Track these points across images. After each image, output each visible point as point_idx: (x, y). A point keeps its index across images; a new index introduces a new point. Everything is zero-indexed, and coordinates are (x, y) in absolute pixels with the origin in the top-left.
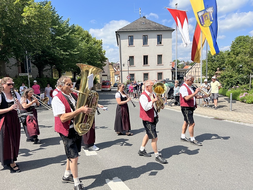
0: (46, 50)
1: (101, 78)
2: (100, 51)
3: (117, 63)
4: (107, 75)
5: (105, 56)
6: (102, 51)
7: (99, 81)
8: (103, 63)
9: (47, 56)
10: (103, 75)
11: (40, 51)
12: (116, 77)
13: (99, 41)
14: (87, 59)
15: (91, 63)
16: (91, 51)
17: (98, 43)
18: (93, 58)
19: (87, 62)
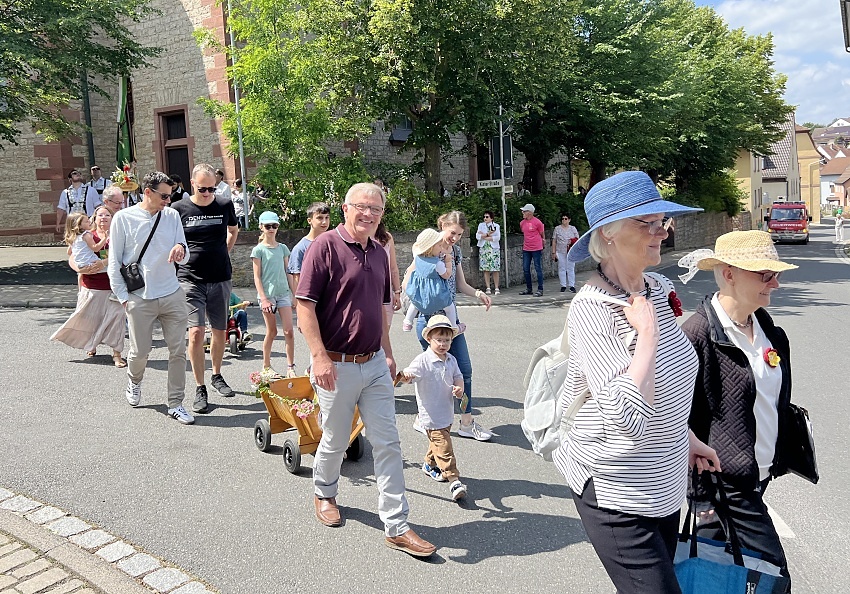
0: (557, 97)
1: (758, 193)
2: (759, 82)
3: (835, 125)
4: (783, 180)
5: (781, 97)
6: (773, 77)
7: (748, 204)
8: (772, 129)
9: (562, 118)
10: (765, 180)
11: (540, 100)
12: (825, 185)
13: (759, 39)
14: (706, 119)
15: (721, 133)
16: (725, 84)
17: (753, 50)
18: (732, 110)
19: (706, 131)
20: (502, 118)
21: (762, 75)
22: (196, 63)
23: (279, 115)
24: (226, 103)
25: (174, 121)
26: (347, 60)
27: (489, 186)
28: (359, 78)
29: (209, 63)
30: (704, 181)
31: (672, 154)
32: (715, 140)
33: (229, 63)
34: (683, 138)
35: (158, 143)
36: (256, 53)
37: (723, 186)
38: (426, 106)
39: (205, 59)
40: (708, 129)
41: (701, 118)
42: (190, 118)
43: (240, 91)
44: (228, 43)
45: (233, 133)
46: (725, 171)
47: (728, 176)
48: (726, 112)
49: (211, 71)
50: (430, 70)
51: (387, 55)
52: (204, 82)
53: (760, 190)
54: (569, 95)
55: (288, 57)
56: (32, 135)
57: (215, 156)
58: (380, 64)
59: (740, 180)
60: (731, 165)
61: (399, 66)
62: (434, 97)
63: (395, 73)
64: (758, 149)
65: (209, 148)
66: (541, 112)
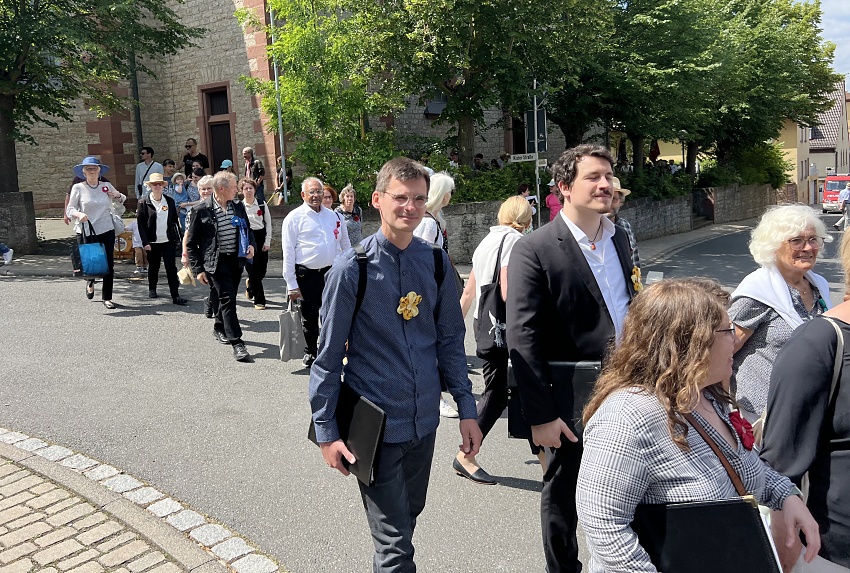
0: (593, 70)
1: (804, 165)
2: (806, 50)
4: (832, 150)
5: (830, 66)
6: (820, 47)
7: (794, 176)
8: (820, 98)
9: (598, 90)
10: (812, 151)
11: (575, 72)
13: (806, 5)
14: (749, 89)
15: (764, 104)
16: (768, 53)
17: (801, 17)
18: (777, 80)
19: (747, 102)
20: (536, 92)
21: (810, 44)
22: (237, 41)
23: (316, 91)
24: (266, 81)
25: (216, 97)
26: (382, 36)
27: (523, 160)
28: (394, 54)
29: (250, 40)
30: (746, 153)
31: (712, 125)
32: (758, 111)
33: (269, 42)
34: (724, 109)
35: (202, 120)
36: (295, 32)
37: (767, 158)
38: (460, 80)
39: (246, 37)
40: (750, 100)
41: (743, 89)
42: (232, 94)
43: (279, 68)
44: (268, 22)
45: (273, 110)
46: (768, 142)
47: (773, 148)
48: (771, 80)
49: (252, 48)
50: (465, 46)
51: (422, 31)
52: (244, 59)
53: (807, 161)
54: (606, 67)
55: (325, 34)
56: (85, 112)
57: (256, 132)
58: (414, 40)
59: (785, 151)
60: (775, 135)
61: (434, 41)
62: (468, 72)
63: (430, 49)
64: (804, 120)
65: (249, 124)
66: (576, 85)
